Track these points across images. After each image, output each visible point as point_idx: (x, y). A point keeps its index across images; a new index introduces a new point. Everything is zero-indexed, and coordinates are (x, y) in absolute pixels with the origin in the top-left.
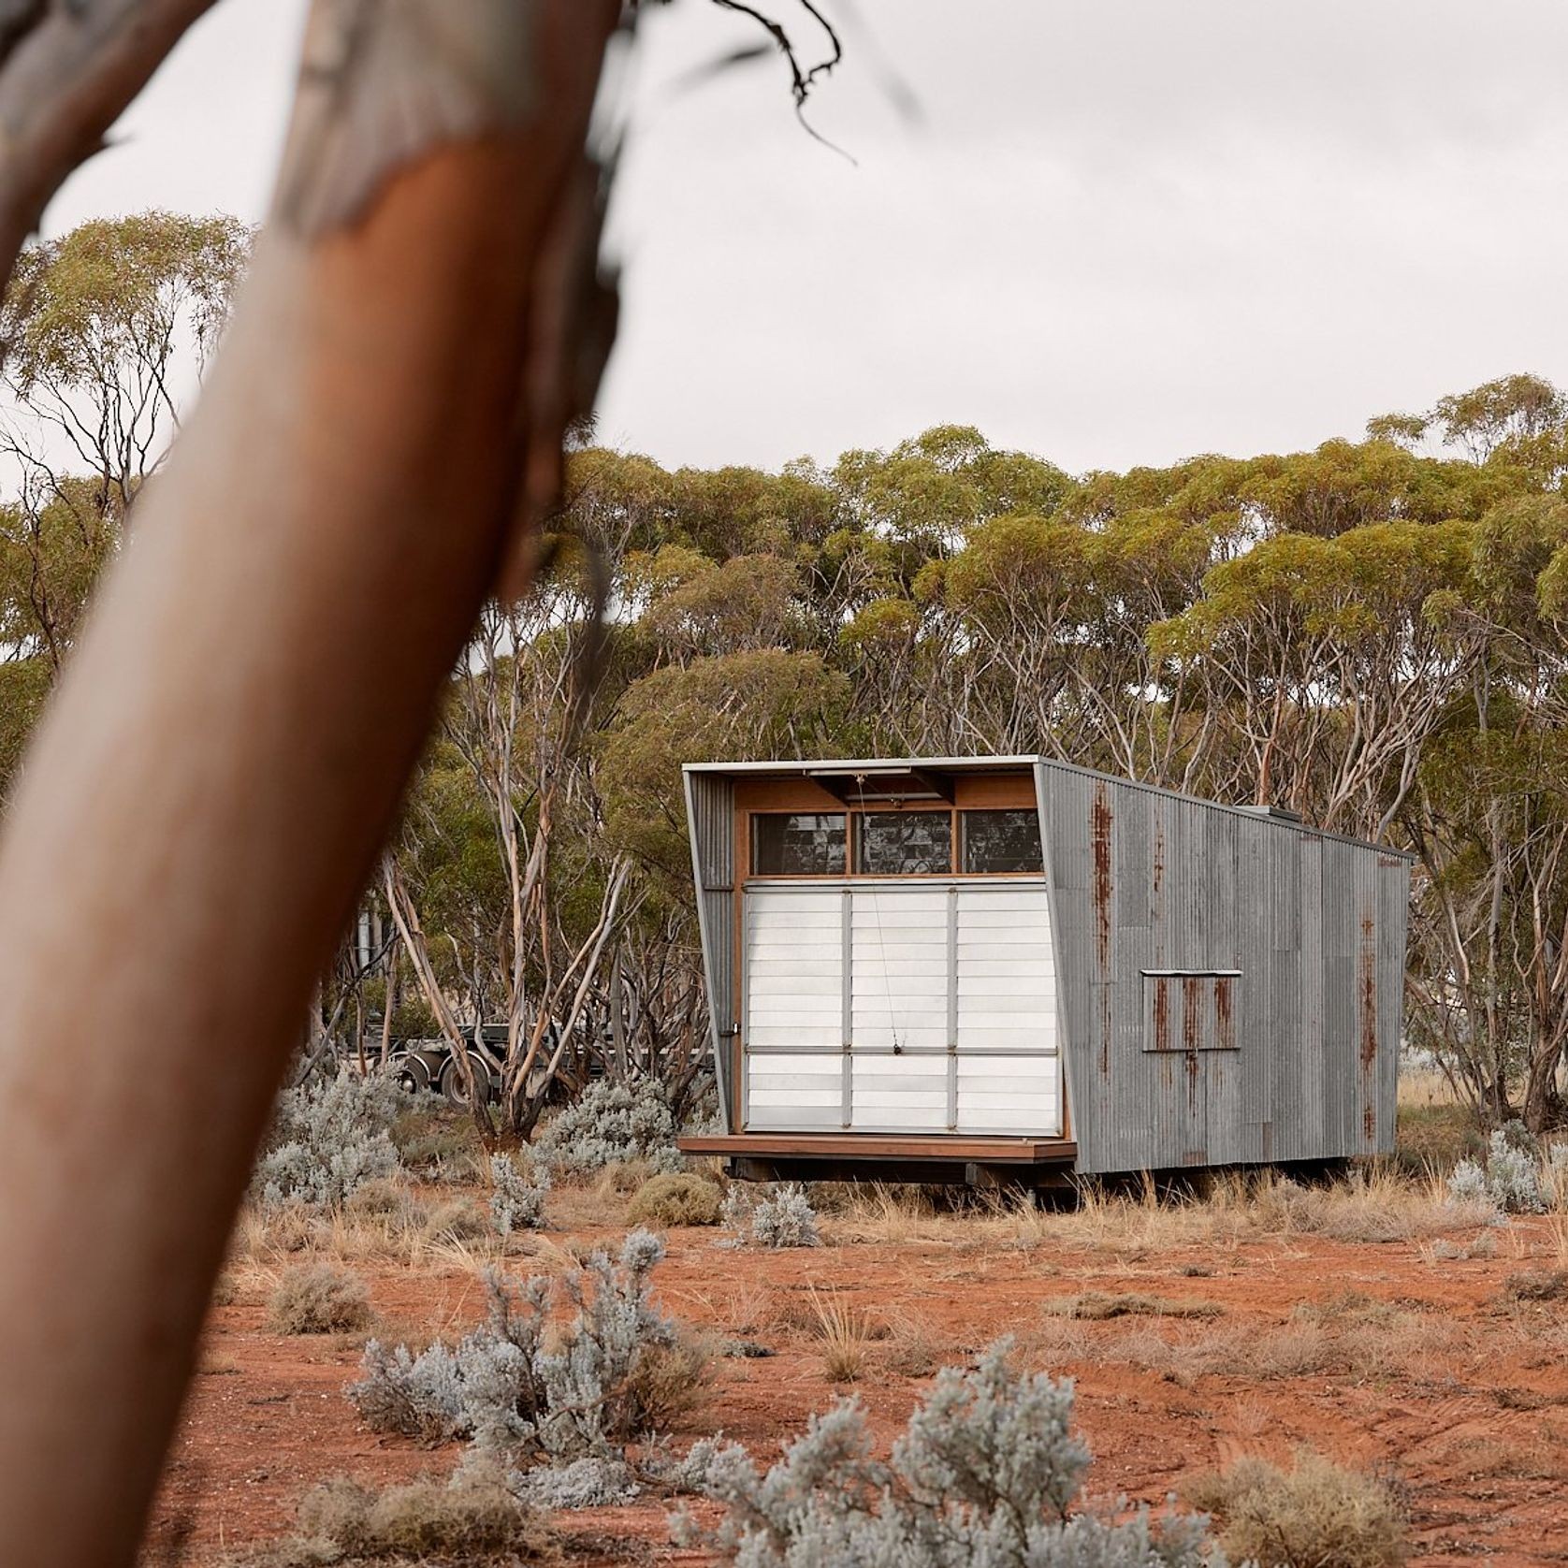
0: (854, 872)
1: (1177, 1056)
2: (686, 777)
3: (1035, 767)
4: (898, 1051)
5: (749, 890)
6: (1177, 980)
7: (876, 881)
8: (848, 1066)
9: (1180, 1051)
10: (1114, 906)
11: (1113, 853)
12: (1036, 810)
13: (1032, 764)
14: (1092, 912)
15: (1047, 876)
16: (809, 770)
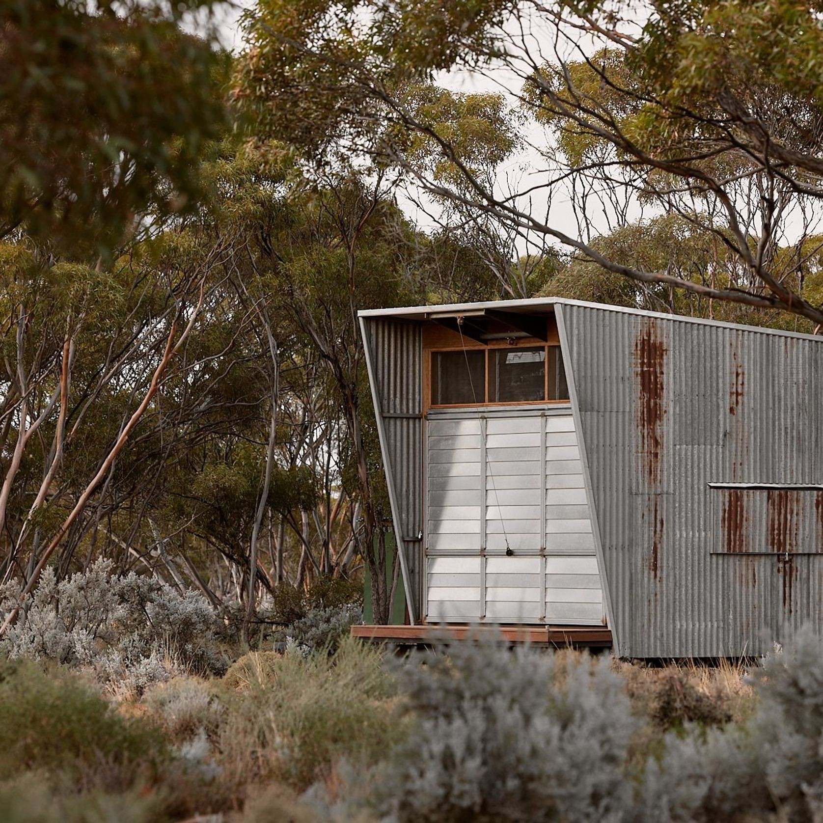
0: (492, 400)
1: (763, 559)
2: (361, 320)
3: (555, 306)
4: (510, 553)
5: (429, 417)
6: (758, 492)
7: (502, 408)
8: (484, 566)
9: (766, 555)
10: (668, 428)
11: (669, 379)
12: (559, 347)
13: (552, 304)
14: (635, 433)
15: (573, 402)
16: (429, 314)
